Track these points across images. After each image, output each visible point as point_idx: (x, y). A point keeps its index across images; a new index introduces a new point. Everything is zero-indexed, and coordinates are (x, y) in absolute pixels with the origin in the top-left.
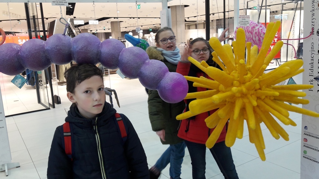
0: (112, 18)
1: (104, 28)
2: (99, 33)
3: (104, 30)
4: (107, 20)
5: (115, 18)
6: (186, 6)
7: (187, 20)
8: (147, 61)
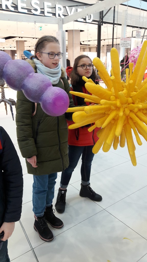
0: (17, 37)
1: (10, 46)
2: (6, 50)
3: (11, 47)
4: (13, 39)
5: (19, 37)
6: (81, 31)
7: (82, 43)
8: (31, 74)
